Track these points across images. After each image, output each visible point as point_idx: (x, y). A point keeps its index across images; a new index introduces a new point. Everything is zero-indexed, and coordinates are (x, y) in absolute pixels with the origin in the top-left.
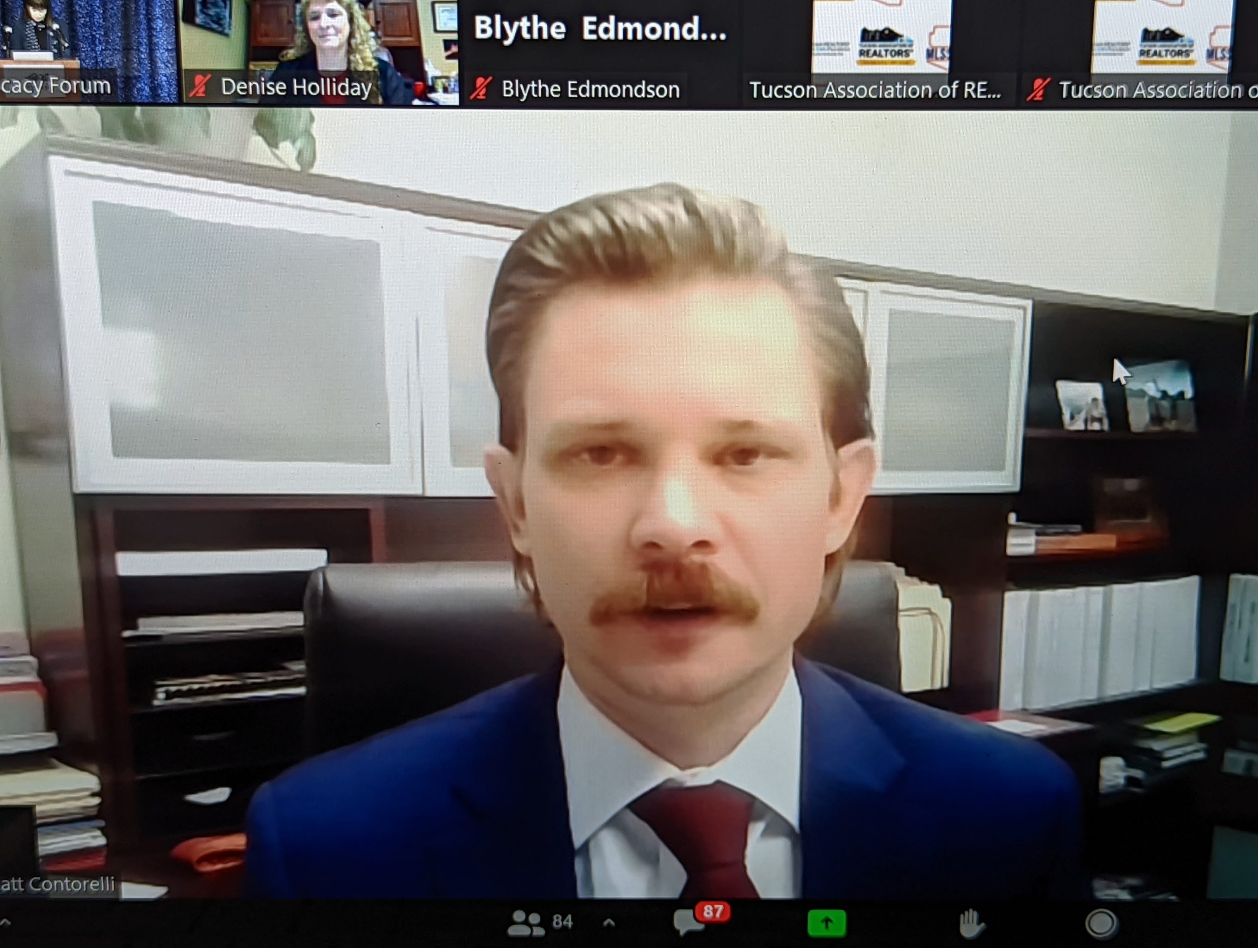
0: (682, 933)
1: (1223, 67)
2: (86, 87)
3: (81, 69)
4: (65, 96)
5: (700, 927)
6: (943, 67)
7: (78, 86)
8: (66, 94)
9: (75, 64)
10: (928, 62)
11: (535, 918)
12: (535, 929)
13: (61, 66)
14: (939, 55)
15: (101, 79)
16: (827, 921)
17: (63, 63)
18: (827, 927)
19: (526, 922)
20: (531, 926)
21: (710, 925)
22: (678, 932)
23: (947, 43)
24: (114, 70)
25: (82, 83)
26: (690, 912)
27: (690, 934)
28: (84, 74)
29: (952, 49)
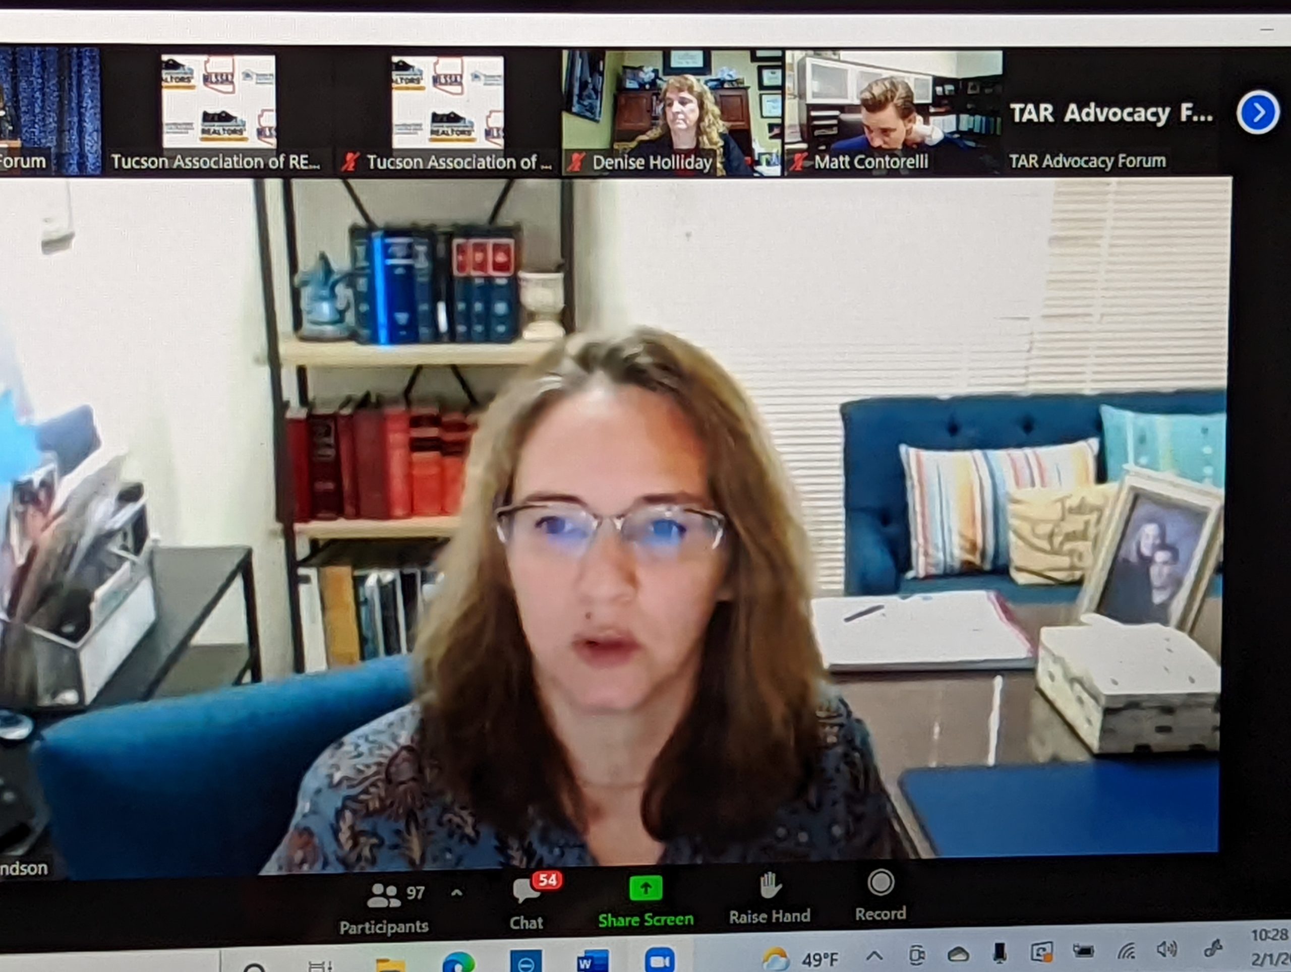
0: (521, 901)
1: (499, 143)
2: (25, 163)
3: (22, 147)
4: (6, 170)
5: (536, 895)
6: (271, 143)
7: (19, 161)
8: (8, 169)
9: (17, 143)
10: (259, 139)
11: (392, 890)
12: (392, 900)
13: (6, 146)
14: (268, 133)
15: (39, 156)
16: (646, 886)
17: (6, 143)
18: (646, 892)
19: (384, 895)
20: (388, 898)
21: (546, 893)
22: (517, 899)
23: (273, 123)
24: (50, 148)
25: (22, 159)
26: (527, 881)
27: (527, 901)
28: (25, 152)
29: (278, 129)
